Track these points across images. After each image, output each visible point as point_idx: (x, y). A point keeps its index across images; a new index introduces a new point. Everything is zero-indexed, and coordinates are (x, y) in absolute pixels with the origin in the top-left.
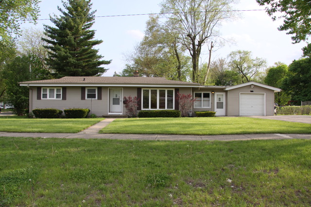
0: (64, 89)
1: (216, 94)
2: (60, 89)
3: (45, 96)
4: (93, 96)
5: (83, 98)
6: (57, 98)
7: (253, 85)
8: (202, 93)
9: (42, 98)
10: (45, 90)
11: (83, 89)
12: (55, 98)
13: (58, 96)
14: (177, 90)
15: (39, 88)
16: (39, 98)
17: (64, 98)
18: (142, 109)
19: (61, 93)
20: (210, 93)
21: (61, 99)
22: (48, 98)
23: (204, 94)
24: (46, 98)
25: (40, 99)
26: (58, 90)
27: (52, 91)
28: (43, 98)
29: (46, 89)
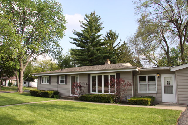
1: (163, 76)
5: (58, 83)
8: (147, 76)
11: (58, 76)
12: (47, 83)
14: (118, 74)
15: (41, 77)
17: (50, 83)
20: (155, 75)
22: (44, 83)
23: (148, 76)
25: (41, 84)
26: (48, 78)
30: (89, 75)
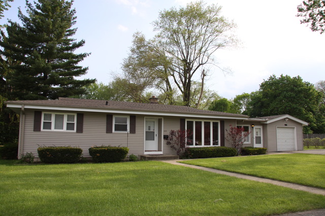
0: (81, 115)
1: (255, 127)
2: (74, 116)
3: (47, 125)
4: (124, 128)
5: (109, 130)
6: (67, 129)
7: (287, 118)
8: (242, 126)
9: (42, 129)
10: (48, 116)
11: (109, 117)
12: (65, 129)
13: (70, 126)
14: (222, 122)
15: (38, 113)
16: (37, 128)
17: (80, 130)
18: (186, 146)
19: (75, 122)
20: (249, 126)
21: (75, 130)
22: (53, 129)
23: (244, 127)
24: (50, 128)
25: (39, 130)
26: (69, 118)
27: (59, 118)
28: (44, 128)
29: (50, 115)
30: (182, 120)
